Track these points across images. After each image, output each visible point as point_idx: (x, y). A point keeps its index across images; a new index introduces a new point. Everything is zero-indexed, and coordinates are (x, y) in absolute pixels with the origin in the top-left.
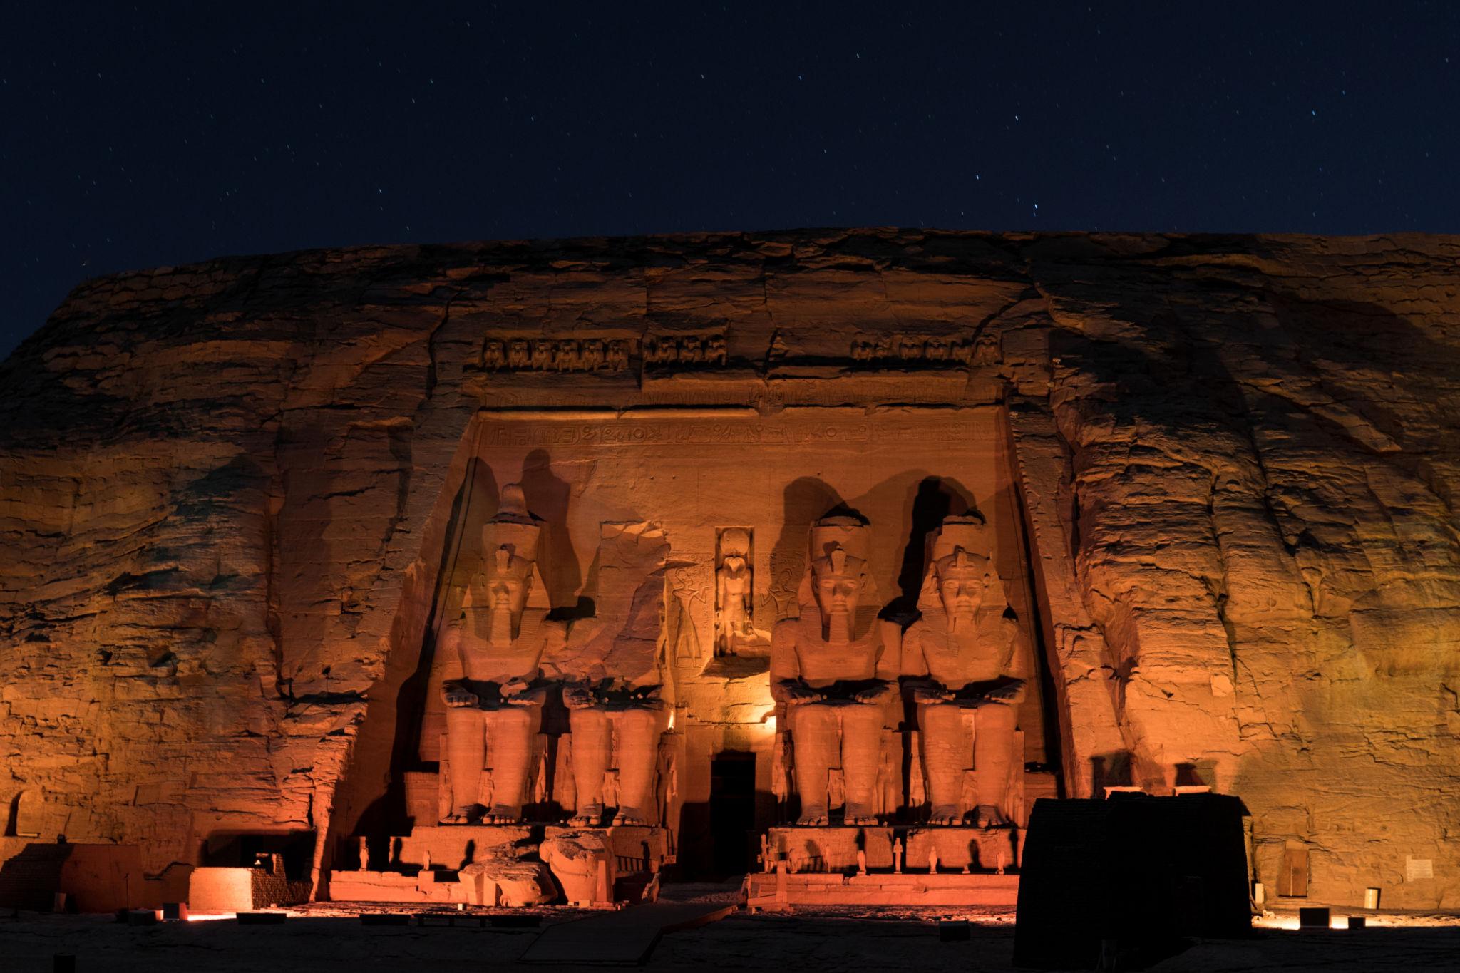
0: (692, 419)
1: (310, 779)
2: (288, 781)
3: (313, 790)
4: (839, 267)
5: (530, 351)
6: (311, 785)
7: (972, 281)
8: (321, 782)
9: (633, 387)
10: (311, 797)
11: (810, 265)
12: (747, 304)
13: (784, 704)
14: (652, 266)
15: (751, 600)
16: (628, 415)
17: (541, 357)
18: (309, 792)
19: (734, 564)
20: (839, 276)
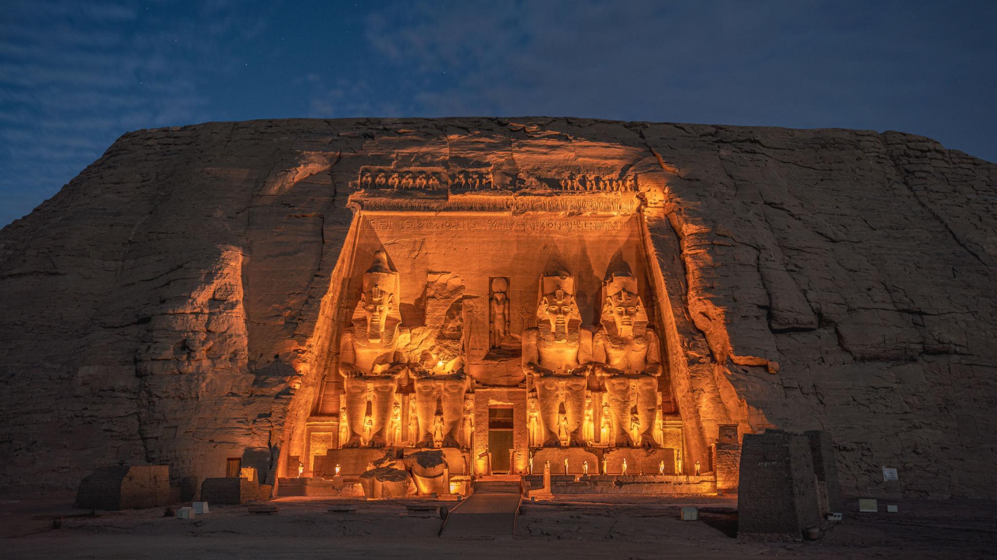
0: (476, 217)
1: (270, 421)
2: (256, 423)
3: (272, 428)
4: (550, 137)
5: (387, 177)
6: (270, 425)
7: (619, 146)
8: (276, 423)
9: (444, 198)
10: (270, 432)
11: (535, 136)
12: (503, 155)
13: (531, 376)
14: (451, 134)
15: (509, 317)
16: (442, 214)
17: (394, 180)
18: (269, 429)
19: (499, 297)
20: (551, 142)
